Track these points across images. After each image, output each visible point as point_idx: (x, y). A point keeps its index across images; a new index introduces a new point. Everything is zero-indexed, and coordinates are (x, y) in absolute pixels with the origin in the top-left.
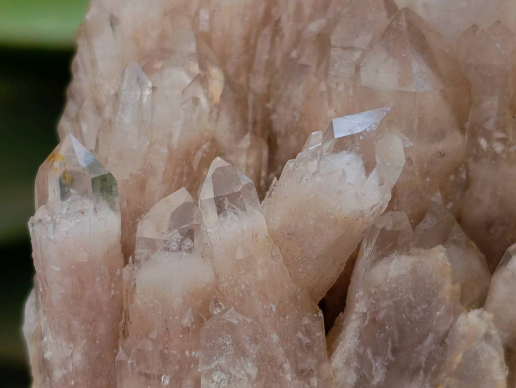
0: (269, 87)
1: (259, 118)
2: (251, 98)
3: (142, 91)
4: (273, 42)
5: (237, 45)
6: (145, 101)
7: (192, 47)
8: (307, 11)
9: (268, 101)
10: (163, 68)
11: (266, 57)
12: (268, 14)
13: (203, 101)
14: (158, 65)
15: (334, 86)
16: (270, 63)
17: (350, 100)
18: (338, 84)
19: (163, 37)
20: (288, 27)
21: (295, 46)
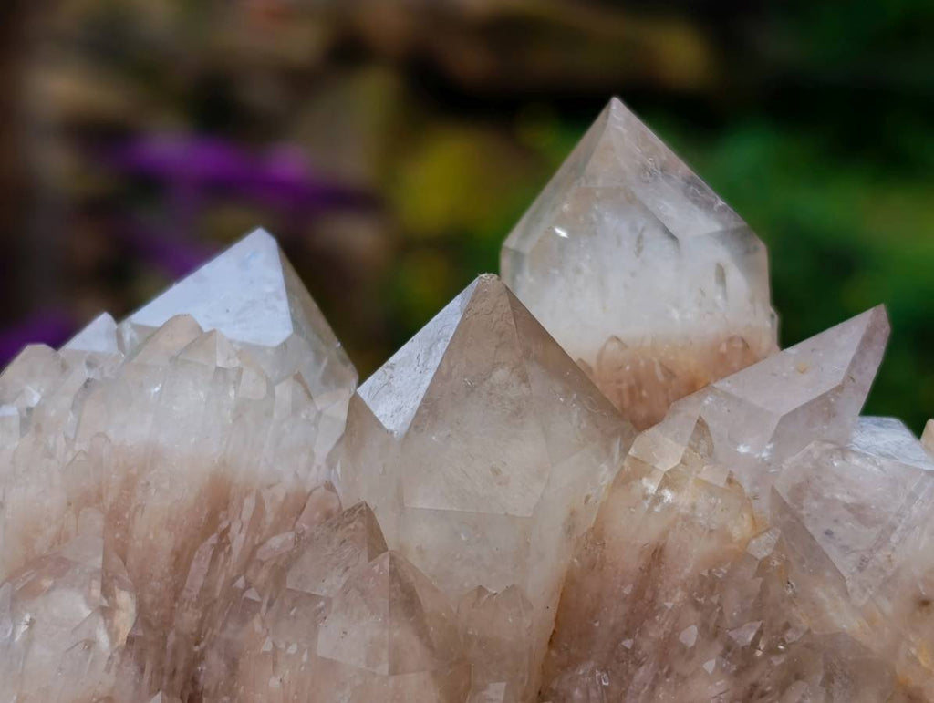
0: (201, 622)
1: (181, 666)
2: (172, 638)
3: (14, 626)
4: (214, 558)
5: (163, 562)
6: (18, 638)
7: (98, 562)
8: (270, 518)
9: (197, 643)
10: (53, 588)
11: (200, 581)
12: (213, 519)
13: (103, 638)
14: (47, 583)
15: (282, 646)
16: (206, 589)
17: (303, 668)
18: (288, 645)
19: (61, 538)
20: (238, 540)
21: (244, 569)
